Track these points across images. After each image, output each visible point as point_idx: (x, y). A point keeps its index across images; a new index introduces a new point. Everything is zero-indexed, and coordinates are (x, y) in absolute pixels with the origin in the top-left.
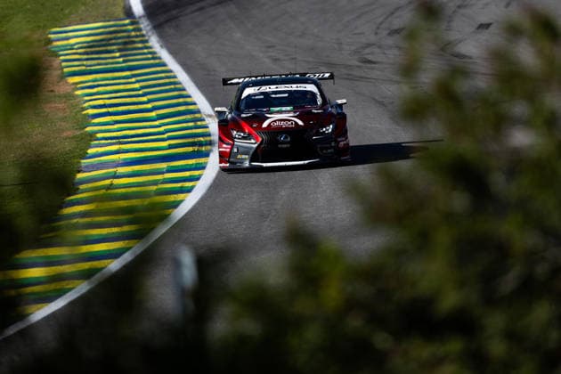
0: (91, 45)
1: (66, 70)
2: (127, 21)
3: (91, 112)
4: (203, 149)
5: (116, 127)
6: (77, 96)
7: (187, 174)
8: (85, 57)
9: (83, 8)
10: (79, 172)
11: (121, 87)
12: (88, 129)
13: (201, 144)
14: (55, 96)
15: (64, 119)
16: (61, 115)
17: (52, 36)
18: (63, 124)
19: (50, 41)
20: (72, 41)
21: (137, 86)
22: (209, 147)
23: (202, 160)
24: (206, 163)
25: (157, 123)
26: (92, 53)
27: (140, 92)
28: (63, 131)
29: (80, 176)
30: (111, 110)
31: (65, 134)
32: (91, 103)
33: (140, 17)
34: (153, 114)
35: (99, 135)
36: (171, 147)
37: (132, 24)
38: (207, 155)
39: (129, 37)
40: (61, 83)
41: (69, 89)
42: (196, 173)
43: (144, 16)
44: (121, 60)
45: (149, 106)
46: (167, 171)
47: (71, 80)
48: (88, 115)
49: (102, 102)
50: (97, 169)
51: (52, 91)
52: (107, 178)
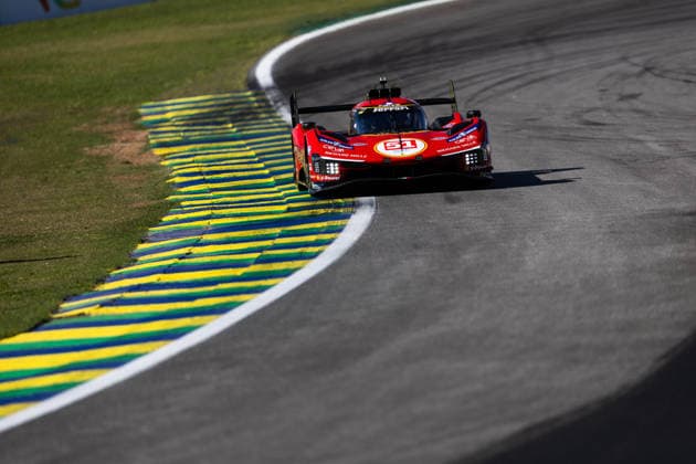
0: (192, 118)
1: (152, 142)
2: (249, 93)
3: (178, 180)
4: (341, 211)
5: (211, 195)
6: (164, 166)
7: (312, 238)
8: (186, 128)
9: (190, 81)
10: (143, 242)
11: (229, 155)
12: (171, 198)
13: (338, 206)
14: (131, 169)
15: (136, 190)
16: (133, 186)
17: (142, 111)
18: (135, 195)
19: (139, 116)
20: (169, 115)
21: (253, 153)
22: (350, 209)
23: (338, 223)
24: (344, 226)
25: (275, 189)
26: (194, 125)
27: (256, 159)
28: (133, 202)
29: (141, 247)
30: (207, 177)
31: (135, 206)
32: (180, 171)
33: (268, 89)
34: (271, 180)
35: (183, 204)
36: (289, 210)
37: (255, 95)
38: (347, 217)
39: (250, 108)
40: (144, 155)
41: (153, 161)
42: (327, 237)
43: (273, 88)
44: (234, 130)
45: (267, 172)
46: (281, 236)
47: (159, 152)
48: (173, 183)
49: (196, 170)
50: (173, 238)
51: (128, 163)
52: (185, 246)
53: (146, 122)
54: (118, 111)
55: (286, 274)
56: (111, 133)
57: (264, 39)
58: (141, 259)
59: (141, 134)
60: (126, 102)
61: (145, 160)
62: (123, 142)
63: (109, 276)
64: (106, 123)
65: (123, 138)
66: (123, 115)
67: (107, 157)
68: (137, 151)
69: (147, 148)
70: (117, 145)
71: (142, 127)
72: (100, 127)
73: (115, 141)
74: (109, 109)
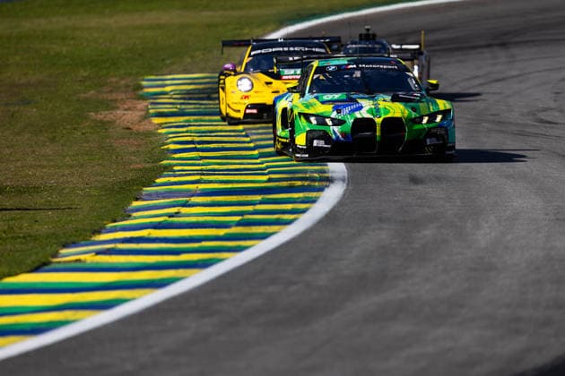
0: (188, 92)
1: (151, 111)
3: (172, 147)
4: (316, 184)
5: (201, 162)
6: (160, 134)
7: (289, 207)
8: (182, 101)
9: (189, 60)
10: (137, 199)
11: (219, 127)
12: (165, 162)
13: (313, 180)
14: (131, 134)
15: (133, 153)
16: (131, 149)
17: (144, 83)
18: (133, 158)
19: (142, 87)
20: (168, 89)
21: (241, 128)
22: (325, 183)
23: (313, 195)
24: (318, 198)
25: (258, 161)
26: (190, 99)
27: (244, 133)
28: (130, 164)
29: (135, 204)
30: (198, 146)
31: (132, 167)
32: (175, 139)
34: (256, 152)
35: (175, 168)
36: (270, 180)
38: (321, 189)
40: (143, 123)
41: (151, 128)
42: (303, 206)
46: (261, 203)
47: (157, 121)
48: (168, 150)
49: (189, 139)
50: (164, 198)
51: (128, 128)
52: (174, 206)
53: (147, 93)
54: (123, 82)
55: (264, 237)
56: (116, 100)
57: (259, 26)
58: (135, 214)
59: (142, 104)
60: (130, 74)
61: (143, 127)
62: (126, 110)
63: (104, 228)
64: (111, 92)
65: (126, 106)
66: (127, 86)
67: (109, 122)
68: (136, 119)
69: (147, 116)
70: (119, 112)
71: (143, 98)
72: (105, 96)
73: (118, 108)
74: (114, 80)
